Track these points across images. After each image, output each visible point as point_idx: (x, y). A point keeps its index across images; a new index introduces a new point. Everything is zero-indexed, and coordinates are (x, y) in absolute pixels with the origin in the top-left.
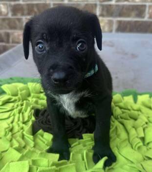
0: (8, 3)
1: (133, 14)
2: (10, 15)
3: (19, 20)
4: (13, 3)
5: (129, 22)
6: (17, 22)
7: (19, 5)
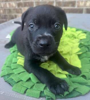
0: (16, 2)
1: (70, 5)
2: (17, 7)
3: (21, 9)
4: (18, 2)
5: (68, 9)
6: (20, 10)
7: (21, 3)
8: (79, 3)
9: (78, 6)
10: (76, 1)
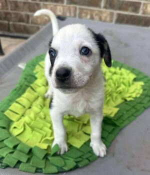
1: (130, 9)
5: (126, 16)
8: (146, 8)
9: (144, 13)
10: (142, 2)
